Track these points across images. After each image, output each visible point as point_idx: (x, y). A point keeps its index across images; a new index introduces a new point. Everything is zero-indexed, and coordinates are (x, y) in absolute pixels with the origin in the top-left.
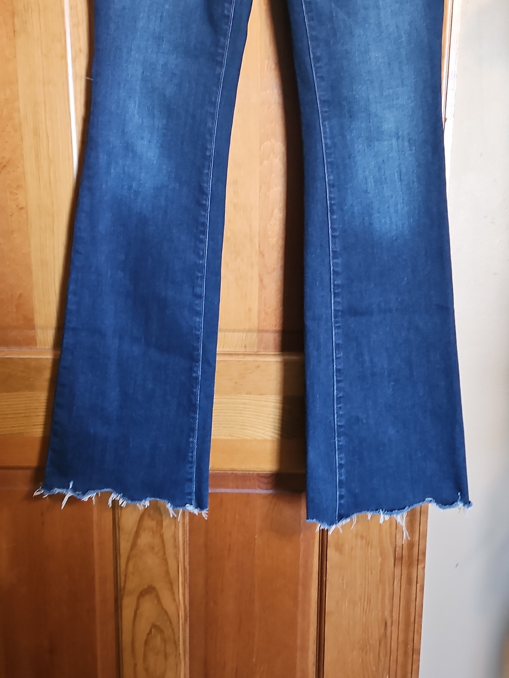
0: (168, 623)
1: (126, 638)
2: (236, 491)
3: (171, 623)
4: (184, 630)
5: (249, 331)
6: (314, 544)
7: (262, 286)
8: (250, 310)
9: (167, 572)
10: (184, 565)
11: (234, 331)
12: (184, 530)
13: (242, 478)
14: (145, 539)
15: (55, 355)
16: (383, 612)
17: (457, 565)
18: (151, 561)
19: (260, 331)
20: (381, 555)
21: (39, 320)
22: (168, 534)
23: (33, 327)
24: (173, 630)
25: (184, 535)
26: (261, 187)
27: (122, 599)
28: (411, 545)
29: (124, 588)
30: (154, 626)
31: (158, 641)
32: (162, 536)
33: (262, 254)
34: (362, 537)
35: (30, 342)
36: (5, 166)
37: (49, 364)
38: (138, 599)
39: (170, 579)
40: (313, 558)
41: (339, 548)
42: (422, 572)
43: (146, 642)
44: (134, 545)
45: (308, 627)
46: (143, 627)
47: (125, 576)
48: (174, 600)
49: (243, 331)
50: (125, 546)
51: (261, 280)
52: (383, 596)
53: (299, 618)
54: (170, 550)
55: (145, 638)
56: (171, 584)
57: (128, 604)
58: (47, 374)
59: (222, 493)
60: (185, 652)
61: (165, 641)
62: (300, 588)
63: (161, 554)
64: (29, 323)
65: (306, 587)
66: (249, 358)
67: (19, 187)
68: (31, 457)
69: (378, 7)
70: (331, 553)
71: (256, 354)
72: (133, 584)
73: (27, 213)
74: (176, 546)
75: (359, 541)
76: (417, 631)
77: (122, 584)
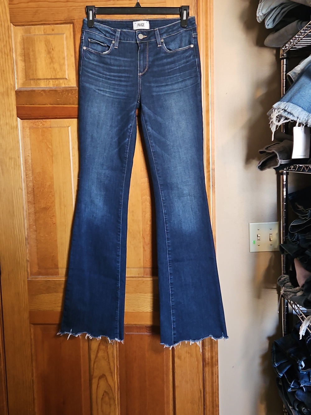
0: (111, 391)
1: (94, 397)
2: (137, 333)
3: (112, 390)
4: (118, 394)
5: (140, 268)
6: (170, 356)
7: (144, 250)
8: (140, 259)
9: (110, 368)
10: (117, 365)
11: (134, 268)
12: (116, 350)
13: (139, 328)
14: (101, 354)
15: (66, 279)
16: (199, 386)
17: (233, 367)
18: (103, 363)
19: (144, 268)
20: (197, 361)
21: (60, 265)
22: (110, 352)
23: (58, 268)
24: (113, 393)
25: (116, 352)
26: (142, 213)
27: (92, 380)
28: (212, 358)
29: (93, 375)
30: (105, 392)
31: (107, 399)
32: (107, 352)
33: (144, 238)
34: (189, 353)
35: (57, 274)
36: (49, 209)
37: (63, 282)
38: (99, 380)
39: (111, 371)
40: (169, 363)
41: (180, 358)
42: (217, 369)
43: (102, 399)
44: (96, 356)
45: (169, 393)
46: (101, 392)
47: (93, 369)
48: (113, 380)
49: (137, 268)
50: (93, 356)
51: (144, 248)
52: (199, 379)
53: (165, 389)
54: (111, 359)
55: (101, 397)
56: (112, 373)
57: (95, 381)
58: (63, 286)
59: (131, 334)
60: (118, 403)
61: (110, 399)
62: (165, 376)
63: (107, 360)
64: (56, 267)
65: (168, 375)
66: (140, 279)
67: (54, 216)
68: (56, 319)
69: (179, 152)
70: (176, 360)
71: (143, 277)
72: (97, 373)
73: (56, 225)
74: (113, 357)
75: (187, 354)
76: (217, 396)
77: (92, 374)
